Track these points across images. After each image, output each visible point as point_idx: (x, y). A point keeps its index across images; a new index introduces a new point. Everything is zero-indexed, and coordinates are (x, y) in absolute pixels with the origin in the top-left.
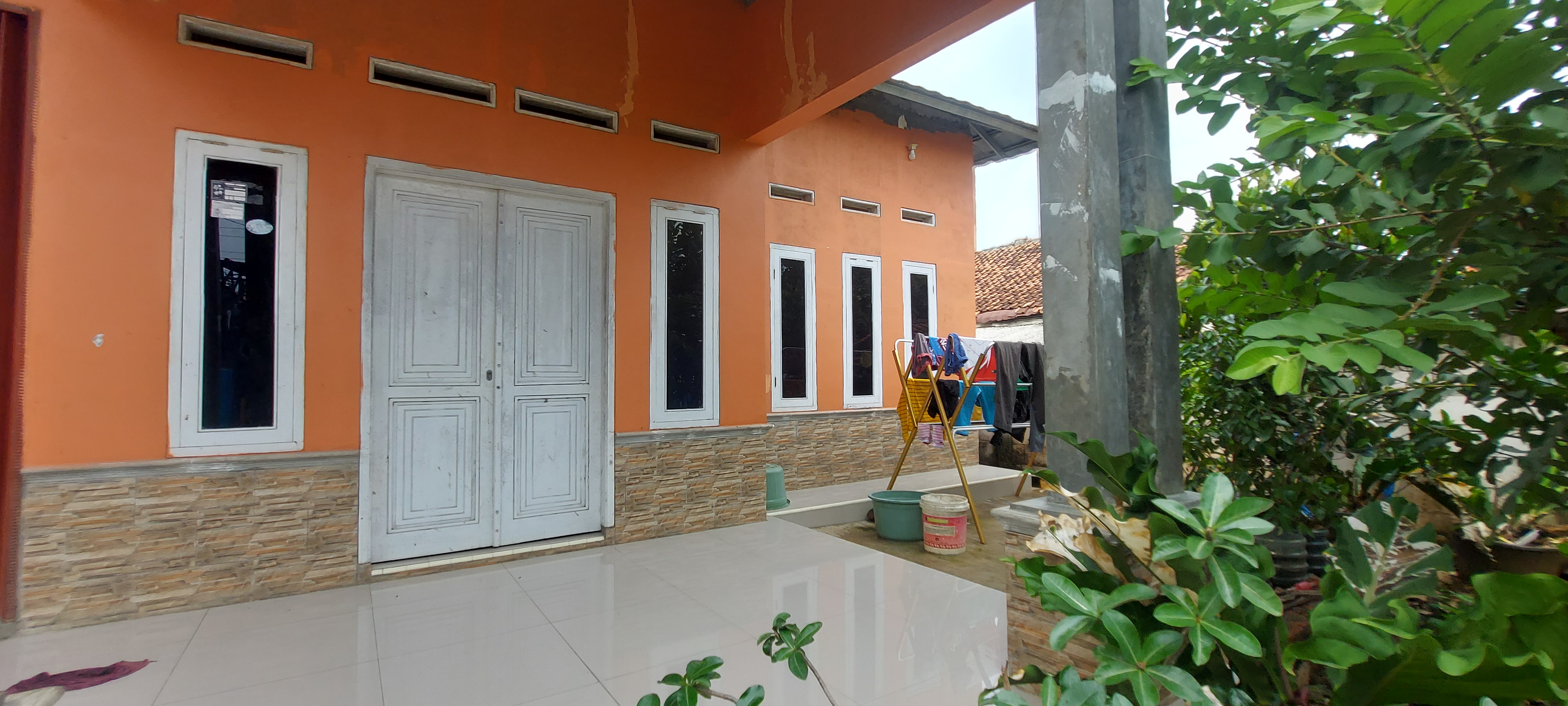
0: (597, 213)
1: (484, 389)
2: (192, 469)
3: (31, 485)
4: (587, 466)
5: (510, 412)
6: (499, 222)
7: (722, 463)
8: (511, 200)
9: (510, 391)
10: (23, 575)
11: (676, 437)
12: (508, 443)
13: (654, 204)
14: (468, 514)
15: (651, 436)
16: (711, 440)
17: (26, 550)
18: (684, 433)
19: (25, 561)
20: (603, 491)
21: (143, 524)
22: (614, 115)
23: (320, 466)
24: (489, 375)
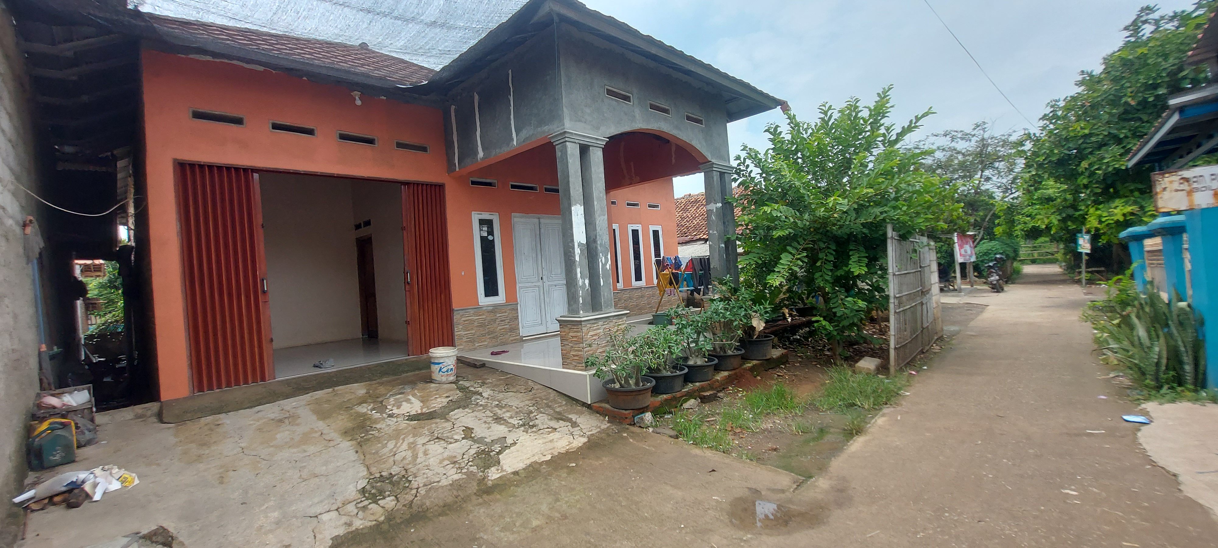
1: (540, 283)
2: (484, 308)
3: (455, 313)
5: (547, 290)
6: (540, 228)
8: (543, 222)
9: (547, 284)
10: (456, 337)
12: (548, 300)
14: (540, 322)
17: (456, 330)
19: (456, 333)
21: (476, 324)
23: (509, 307)
24: (542, 278)
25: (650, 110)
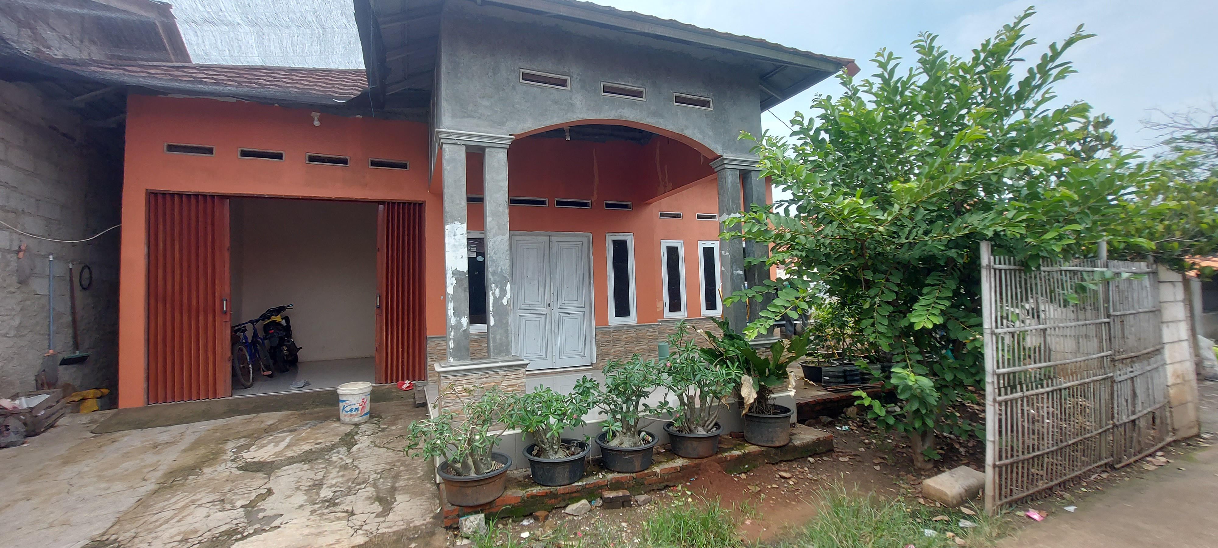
0: (585, 240)
1: (547, 310)
2: (468, 337)
4: (585, 340)
5: (557, 319)
6: (550, 248)
7: (639, 339)
8: (554, 239)
9: (557, 311)
11: (619, 328)
12: (557, 330)
13: (607, 234)
14: (544, 356)
15: (609, 328)
16: (634, 329)
17: (429, 360)
18: (622, 327)
20: (591, 349)
22: (590, 201)
24: (549, 305)
25: (603, 94)
